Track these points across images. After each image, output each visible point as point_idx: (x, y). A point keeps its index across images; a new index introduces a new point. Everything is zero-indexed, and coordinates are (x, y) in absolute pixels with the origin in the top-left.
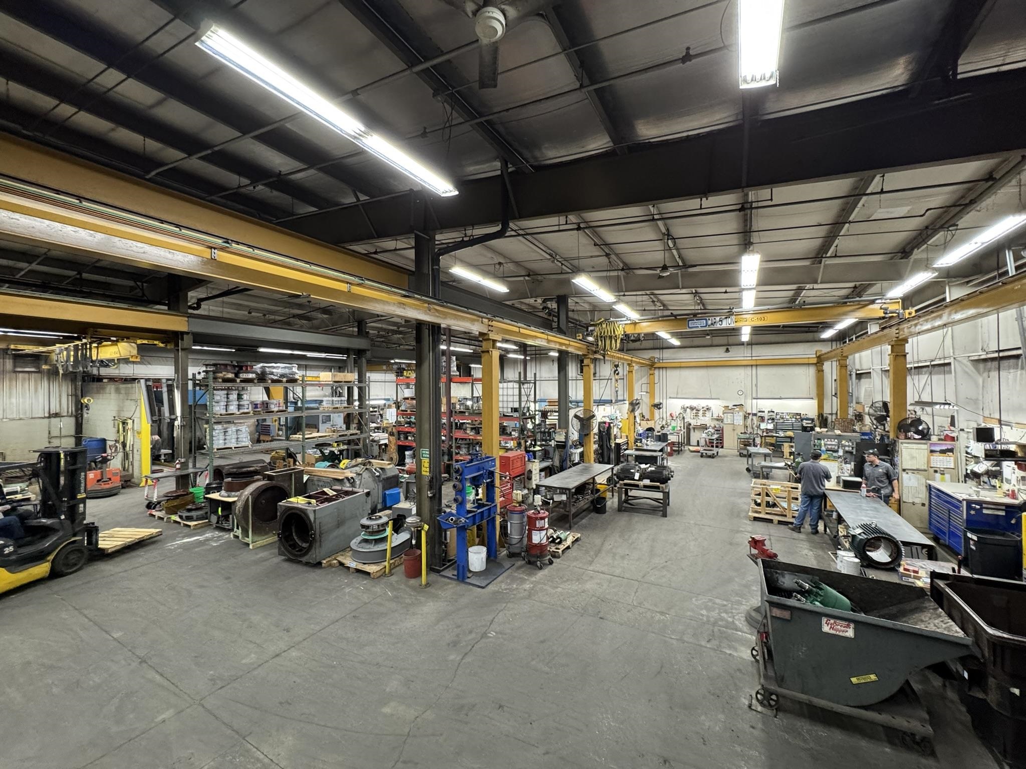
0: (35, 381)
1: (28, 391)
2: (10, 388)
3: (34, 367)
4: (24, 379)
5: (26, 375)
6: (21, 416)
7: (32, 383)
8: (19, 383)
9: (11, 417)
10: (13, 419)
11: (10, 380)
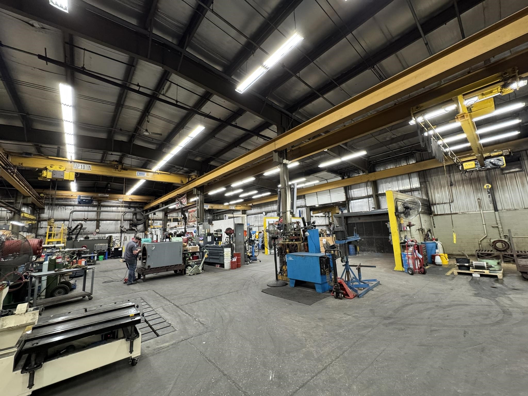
0: (521, 178)
1: (517, 188)
2: (502, 186)
3: (518, 167)
4: (511, 178)
5: (513, 174)
6: (516, 207)
7: (519, 180)
8: (509, 182)
9: (508, 208)
10: (510, 210)
11: (501, 180)
